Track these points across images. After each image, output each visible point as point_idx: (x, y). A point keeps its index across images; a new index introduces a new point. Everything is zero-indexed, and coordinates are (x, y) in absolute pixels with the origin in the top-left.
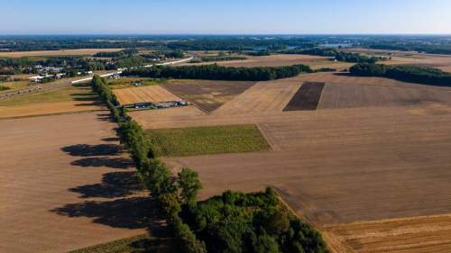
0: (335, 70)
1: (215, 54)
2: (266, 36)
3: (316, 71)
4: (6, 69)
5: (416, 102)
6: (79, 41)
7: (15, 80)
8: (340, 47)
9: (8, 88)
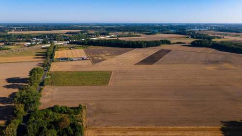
0: (185, 43)
1: (127, 33)
2: (164, 24)
3: (173, 44)
4: (19, 39)
5: (216, 62)
6: (65, 26)
7: (17, 45)
8: (200, 30)
9: (10, 49)
